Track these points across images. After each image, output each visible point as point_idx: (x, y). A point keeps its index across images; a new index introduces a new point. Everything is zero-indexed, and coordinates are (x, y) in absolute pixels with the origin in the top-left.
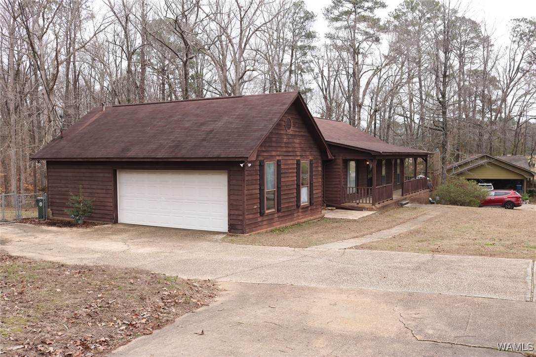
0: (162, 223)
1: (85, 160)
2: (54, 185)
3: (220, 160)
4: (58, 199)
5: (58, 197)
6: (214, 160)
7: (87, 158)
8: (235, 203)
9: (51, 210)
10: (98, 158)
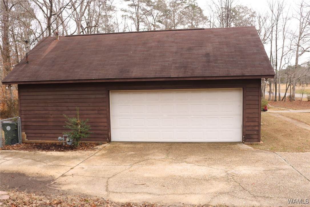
0: (163, 138)
1: (77, 82)
2: (28, 108)
3: (244, 78)
4: (34, 122)
5: (34, 120)
6: (238, 78)
7: (79, 80)
8: (251, 116)
9: (26, 133)
10: (94, 79)
